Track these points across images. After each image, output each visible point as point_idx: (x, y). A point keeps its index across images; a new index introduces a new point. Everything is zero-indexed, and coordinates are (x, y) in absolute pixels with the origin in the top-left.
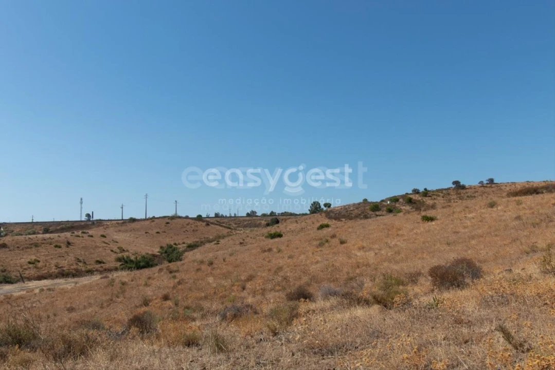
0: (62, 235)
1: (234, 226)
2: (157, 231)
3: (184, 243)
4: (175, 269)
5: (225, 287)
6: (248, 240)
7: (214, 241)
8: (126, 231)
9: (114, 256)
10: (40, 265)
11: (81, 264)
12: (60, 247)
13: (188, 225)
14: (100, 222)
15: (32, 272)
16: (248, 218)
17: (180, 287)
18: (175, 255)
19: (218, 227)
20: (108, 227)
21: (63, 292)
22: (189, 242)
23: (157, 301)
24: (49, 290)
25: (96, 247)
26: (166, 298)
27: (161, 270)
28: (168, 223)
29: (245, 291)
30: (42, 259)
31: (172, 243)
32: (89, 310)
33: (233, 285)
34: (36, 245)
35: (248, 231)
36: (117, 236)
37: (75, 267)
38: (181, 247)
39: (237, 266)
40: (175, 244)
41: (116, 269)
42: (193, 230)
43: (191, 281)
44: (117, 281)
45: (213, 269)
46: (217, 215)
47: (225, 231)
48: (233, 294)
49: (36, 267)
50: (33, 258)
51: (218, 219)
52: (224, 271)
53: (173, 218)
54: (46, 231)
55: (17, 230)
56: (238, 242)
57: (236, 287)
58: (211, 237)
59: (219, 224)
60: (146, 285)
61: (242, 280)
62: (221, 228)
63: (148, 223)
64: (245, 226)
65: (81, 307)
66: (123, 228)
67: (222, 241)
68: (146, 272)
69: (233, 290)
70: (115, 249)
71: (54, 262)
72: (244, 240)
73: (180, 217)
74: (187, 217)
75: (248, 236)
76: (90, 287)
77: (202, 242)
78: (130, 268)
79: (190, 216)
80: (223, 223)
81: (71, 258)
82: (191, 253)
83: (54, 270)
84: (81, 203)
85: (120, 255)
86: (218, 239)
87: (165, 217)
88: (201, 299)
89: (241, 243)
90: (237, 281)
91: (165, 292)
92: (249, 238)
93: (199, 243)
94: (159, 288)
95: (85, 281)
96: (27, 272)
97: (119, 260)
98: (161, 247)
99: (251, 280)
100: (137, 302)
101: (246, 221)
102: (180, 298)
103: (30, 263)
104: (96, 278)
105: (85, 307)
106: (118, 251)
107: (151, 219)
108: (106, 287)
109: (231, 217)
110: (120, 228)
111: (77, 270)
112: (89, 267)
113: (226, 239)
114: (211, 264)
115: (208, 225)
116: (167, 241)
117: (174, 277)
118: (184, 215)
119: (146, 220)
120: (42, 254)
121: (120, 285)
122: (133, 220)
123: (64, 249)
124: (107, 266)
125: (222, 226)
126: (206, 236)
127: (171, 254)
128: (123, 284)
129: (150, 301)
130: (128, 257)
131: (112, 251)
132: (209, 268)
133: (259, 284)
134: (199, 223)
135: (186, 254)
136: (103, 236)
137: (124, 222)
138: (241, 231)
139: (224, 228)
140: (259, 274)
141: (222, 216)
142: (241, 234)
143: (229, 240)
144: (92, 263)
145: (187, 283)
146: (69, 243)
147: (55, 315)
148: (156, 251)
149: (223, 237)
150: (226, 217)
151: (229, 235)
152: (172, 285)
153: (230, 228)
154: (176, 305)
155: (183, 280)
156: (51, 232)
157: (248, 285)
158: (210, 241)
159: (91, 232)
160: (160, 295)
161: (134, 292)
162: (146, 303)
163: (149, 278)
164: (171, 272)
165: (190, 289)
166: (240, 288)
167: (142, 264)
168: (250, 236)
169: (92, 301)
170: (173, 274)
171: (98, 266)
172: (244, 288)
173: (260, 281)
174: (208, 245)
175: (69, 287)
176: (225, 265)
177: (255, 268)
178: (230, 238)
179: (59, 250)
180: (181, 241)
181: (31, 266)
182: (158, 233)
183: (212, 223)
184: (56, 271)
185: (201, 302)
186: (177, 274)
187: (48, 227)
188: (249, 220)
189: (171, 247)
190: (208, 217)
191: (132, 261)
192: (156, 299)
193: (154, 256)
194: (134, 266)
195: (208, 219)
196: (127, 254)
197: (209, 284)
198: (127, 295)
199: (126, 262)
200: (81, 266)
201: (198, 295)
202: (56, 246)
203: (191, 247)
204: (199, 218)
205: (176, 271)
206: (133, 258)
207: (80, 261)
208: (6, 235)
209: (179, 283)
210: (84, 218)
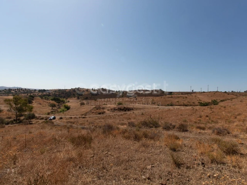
0: (185, 95)
1: (239, 95)
2: (211, 95)
3: (219, 100)
4: (213, 107)
5: (229, 116)
6: (243, 100)
7: (230, 99)
8: (202, 95)
9: (198, 101)
10: (179, 102)
11: (189, 103)
12: (184, 98)
13: (221, 94)
14: (195, 92)
15: (177, 104)
16: (244, 93)
17: (212, 113)
18: (216, 103)
19: (232, 95)
20: (197, 94)
21: (182, 110)
22: (221, 99)
23: (204, 117)
24: (178, 109)
25: (193, 99)
26: (207, 116)
27: (208, 107)
28: (214, 93)
29: (236, 119)
30: (180, 101)
31: (216, 99)
32: (186, 116)
33: (231, 116)
34: (179, 97)
35: (244, 97)
36: (199, 96)
37: (187, 104)
38: (218, 101)
39: (235, 109)
40: (217, 100)
41: (198, 105)
42: (223, 96)
43: (216, 112)
44: (195, 109)
45: (225, 109)
46: (232, 92)
47: (235, 97)
48: (231, 119)
49: (178, 103)
50: (178, 100)
51: (232, 93)
52: (229, 110)
53: (216, 92)
54: (182, 94)
55: (176, 94)
56: (239, 101)
57: (233, 117)
58: (229, 98)
59: (233, 94)
60: (202, 111)
61: (236, 115)
62: (233, 96)
63: (208, 93)
64: (243, 96)
65: (184, 115)
66: (201, 94)
67: (233, 100)
68: (204, 107)
69: (231, 118)
70: (198, 100)
71: (182, 102)
72: (242, 100)
73: (219, 92)
74: (221, 92)
75: (244, 99)
76: (188, 110)
77: (226, 100)
78: (202, 106)
79: (222, 92)
80: (234, 94)
81: (187, 101)
82: (222, 103)
83: (182, 104)
84: (191, 87)
85: (199, 102)
86: (232, 99)
87: (214, 92)
88: (219, 119)
89: (241, 101)
90: (234, 115)
91: (207, 114)
92: (244, 100)
93: (225, 100)
94: (206, 113)
95: (188, 108)
96: (176, 104)
97: (199, 103)
98: (212, 100)
99: (240, 115)
100: (198, 116)
101: (244, 94)
102: (211, 117)
103: (177, 101)
104: (191, 107)
105: (185, 115)
106: (199, 100)
107: (209, 92)
108: (192, 110)
109: (238, 92)
110: (200, 94)
111: (188, 104)
112: (191, 104)
113: (235, 99)
114: (225, 107)
115: (228, 94)
116: (214, 98)
117: (211, 110)
118: (220, 91)
119: (208, 92)
120: (180, 100)
121: (195, 110)
122: (204, 92)
123: (185, 99)
124: (195, 104)
125: (234, 95)
126: (227, 98)
127: (215, 103)
128: (196, 110)
129: (202, 116)
130: (201, 102)
131: (197, 100)
132: (224, 109)
133: (243, 117)
134: (225, 94)
135: (220, 103)
136: (195, 96)
137: (202, 93)
138: (241, 97)
139: (234, 96)
140: (243, 113)
141: (234, 92)
142: (241, 98)
143: (236, 100)
144: (192, 103)
145: (215, 113)
146: (186, 98)
147: (178, 116)
148: (210, 101)
149: (234, 99)
150: (236, 92)
151: (236, 98)
152: (210, 113)
153: (237, 96)
154: (210, 119)
155: (214, 111)
156: (183, 94)
157: (238, 117)
158: (229, 100)
159: (192, 95)
160: (206, 115)
161: (198, 113)
162: (201, 117)
163: (204, 109)
164: (211, 108)
165: (216, 115)
166: (234, 118)
167: (205, 105)
168: (245, 99)
169: (187, 114)
170: (211, 109)
171: (193, 104)
172: (236, 118)
173: (243, 116)
174: (228, 101)
175: (183, 109)
176: (230, 108)
177: (242, 111)
178: (236, 99)
179: (184, 99)
180: (218, 99)
181: (177, 102)
182: (211, 96)
183: (230, 94)
184: (183, 104)
185: (218, 120)
186: (212, 109)
187: (182, 93)
188: (245, 94)
189: (215, 100)
190: (229, 92)
191: (202, 103)
192: (204, 116)
193: (209, 103)
194: (203, 105)
195: (228, 93)
196: (201, 101)
197: (223, 114)
198: (196, 113)
199: (201, 104)
200: (189, 104)
201: (218, 117)
202: (183, 98)
203: (222, 101)
204: (226, 92)
205: (212, 108)
206: (203, 103)
207: (189, 102)
208: (173, 95)
209: (212, 112)
210: (191, 91)
